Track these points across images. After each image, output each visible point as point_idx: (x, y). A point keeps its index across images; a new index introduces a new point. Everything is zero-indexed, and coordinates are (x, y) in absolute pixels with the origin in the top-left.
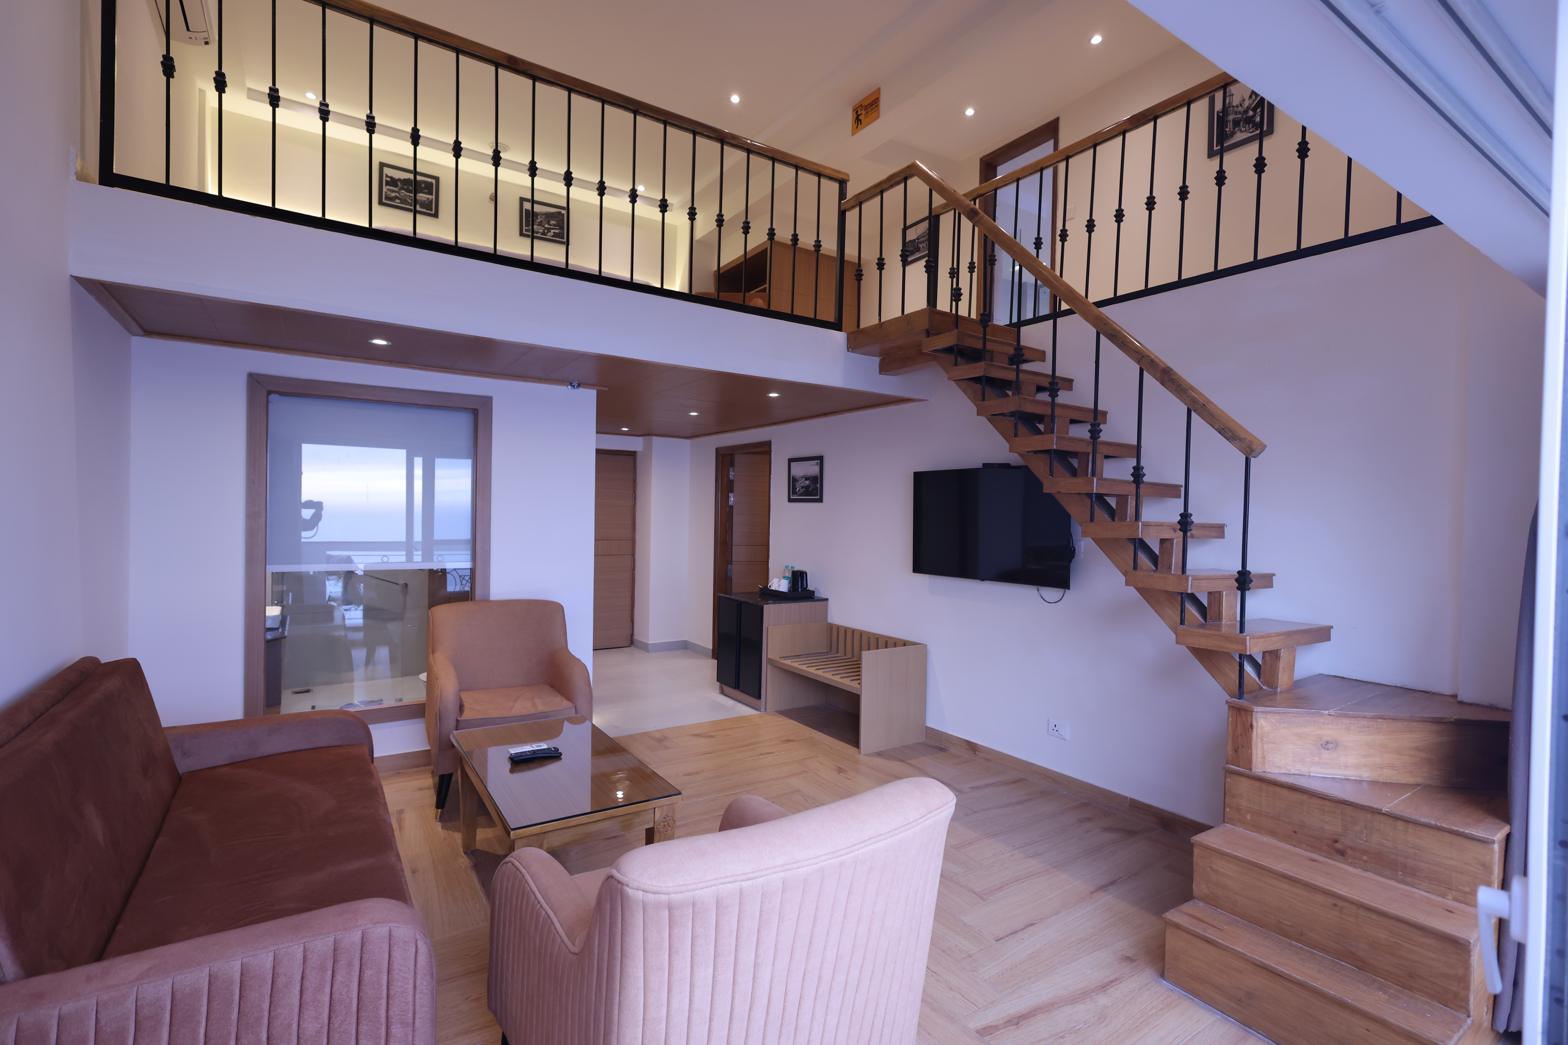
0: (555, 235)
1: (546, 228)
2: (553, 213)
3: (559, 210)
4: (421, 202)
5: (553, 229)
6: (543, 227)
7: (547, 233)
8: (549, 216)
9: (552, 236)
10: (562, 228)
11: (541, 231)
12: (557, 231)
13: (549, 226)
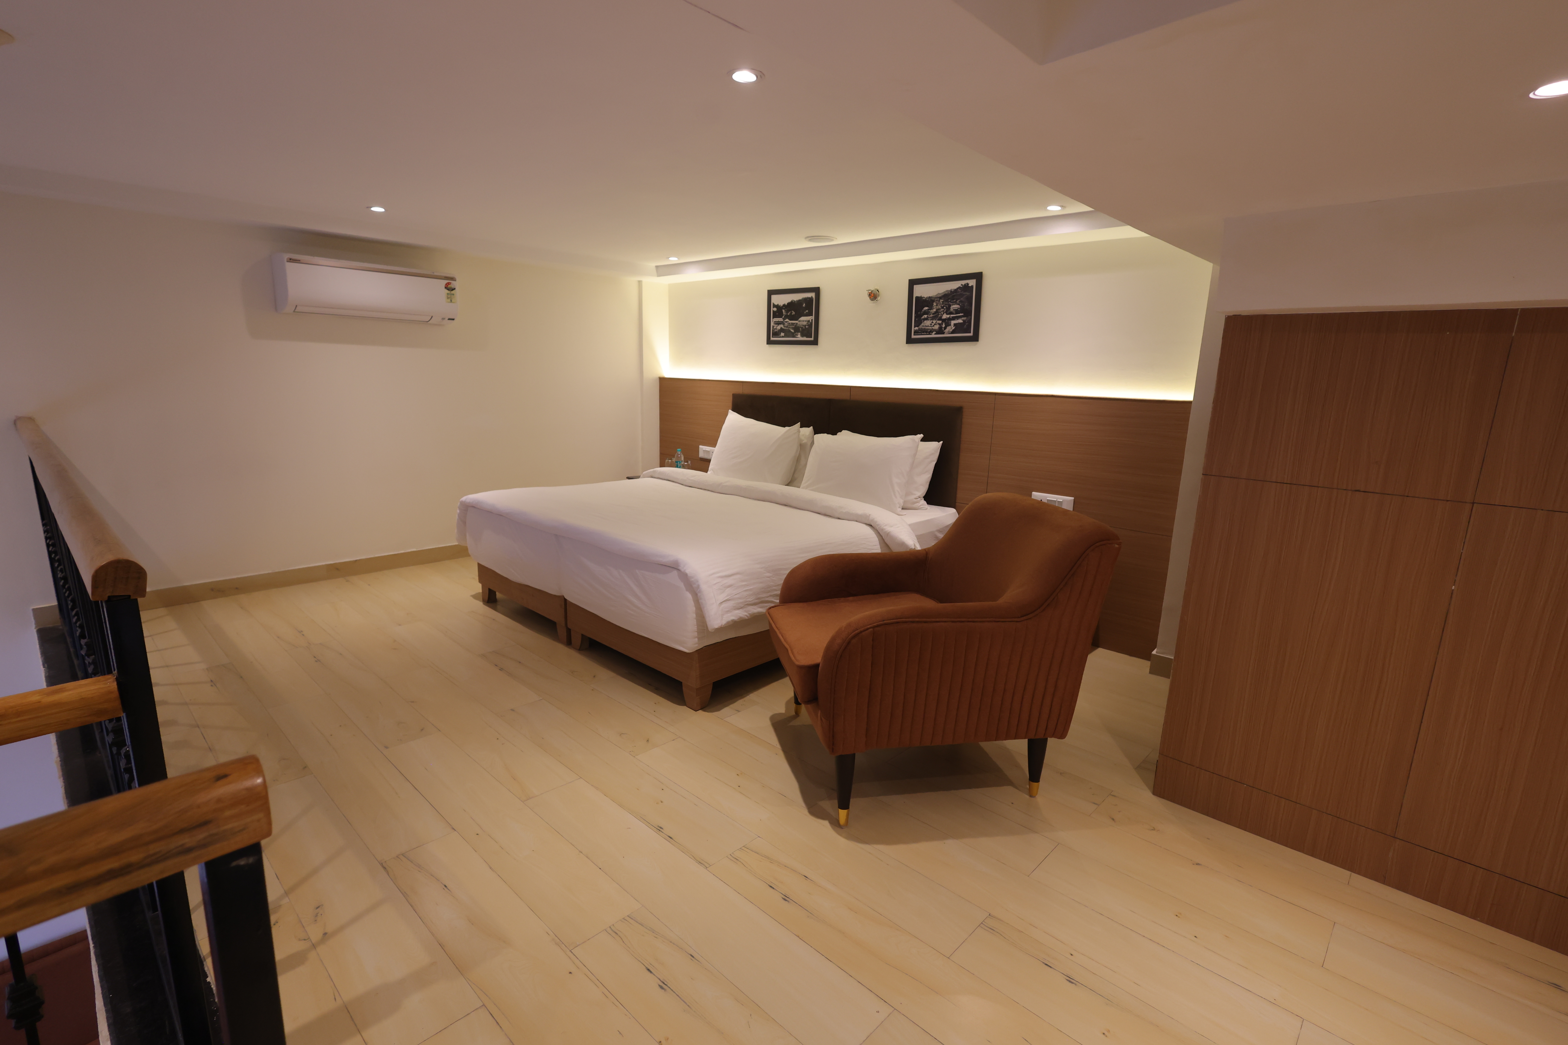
0: (958, 328)
1: (944, 320)
2: (956, 290)
3: (964, 282)
4: (803, 330)
5: (954, 319)
6: (940, 319)
7: (945, 328)
8: (948, 297)
9: (953, 332)
10: (967, 313)
11: (937, 327)
12: (960, 321)
13: (948, 316)
